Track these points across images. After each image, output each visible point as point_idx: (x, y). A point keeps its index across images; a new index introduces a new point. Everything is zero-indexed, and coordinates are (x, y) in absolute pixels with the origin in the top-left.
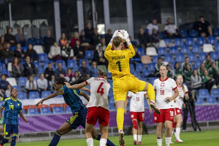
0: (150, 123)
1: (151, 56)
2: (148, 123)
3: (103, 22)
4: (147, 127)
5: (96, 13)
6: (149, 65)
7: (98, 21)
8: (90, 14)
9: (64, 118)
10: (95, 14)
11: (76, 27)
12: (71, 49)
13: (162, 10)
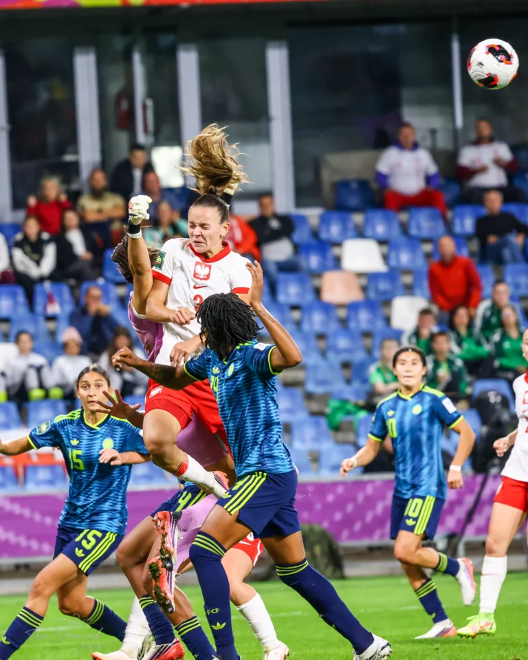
0: (353, 536)
1: (360, 275)
2: (345, 533)
3: (175, 139)
4: (341, 552)
5: (150, 103)
6: (353, 307)
7: (157, 132)
8: (124, 105)
9: (17, 509)
10: (145, 107)
11: (69, 158)
12: (48, 242)
13: (406, 93)
